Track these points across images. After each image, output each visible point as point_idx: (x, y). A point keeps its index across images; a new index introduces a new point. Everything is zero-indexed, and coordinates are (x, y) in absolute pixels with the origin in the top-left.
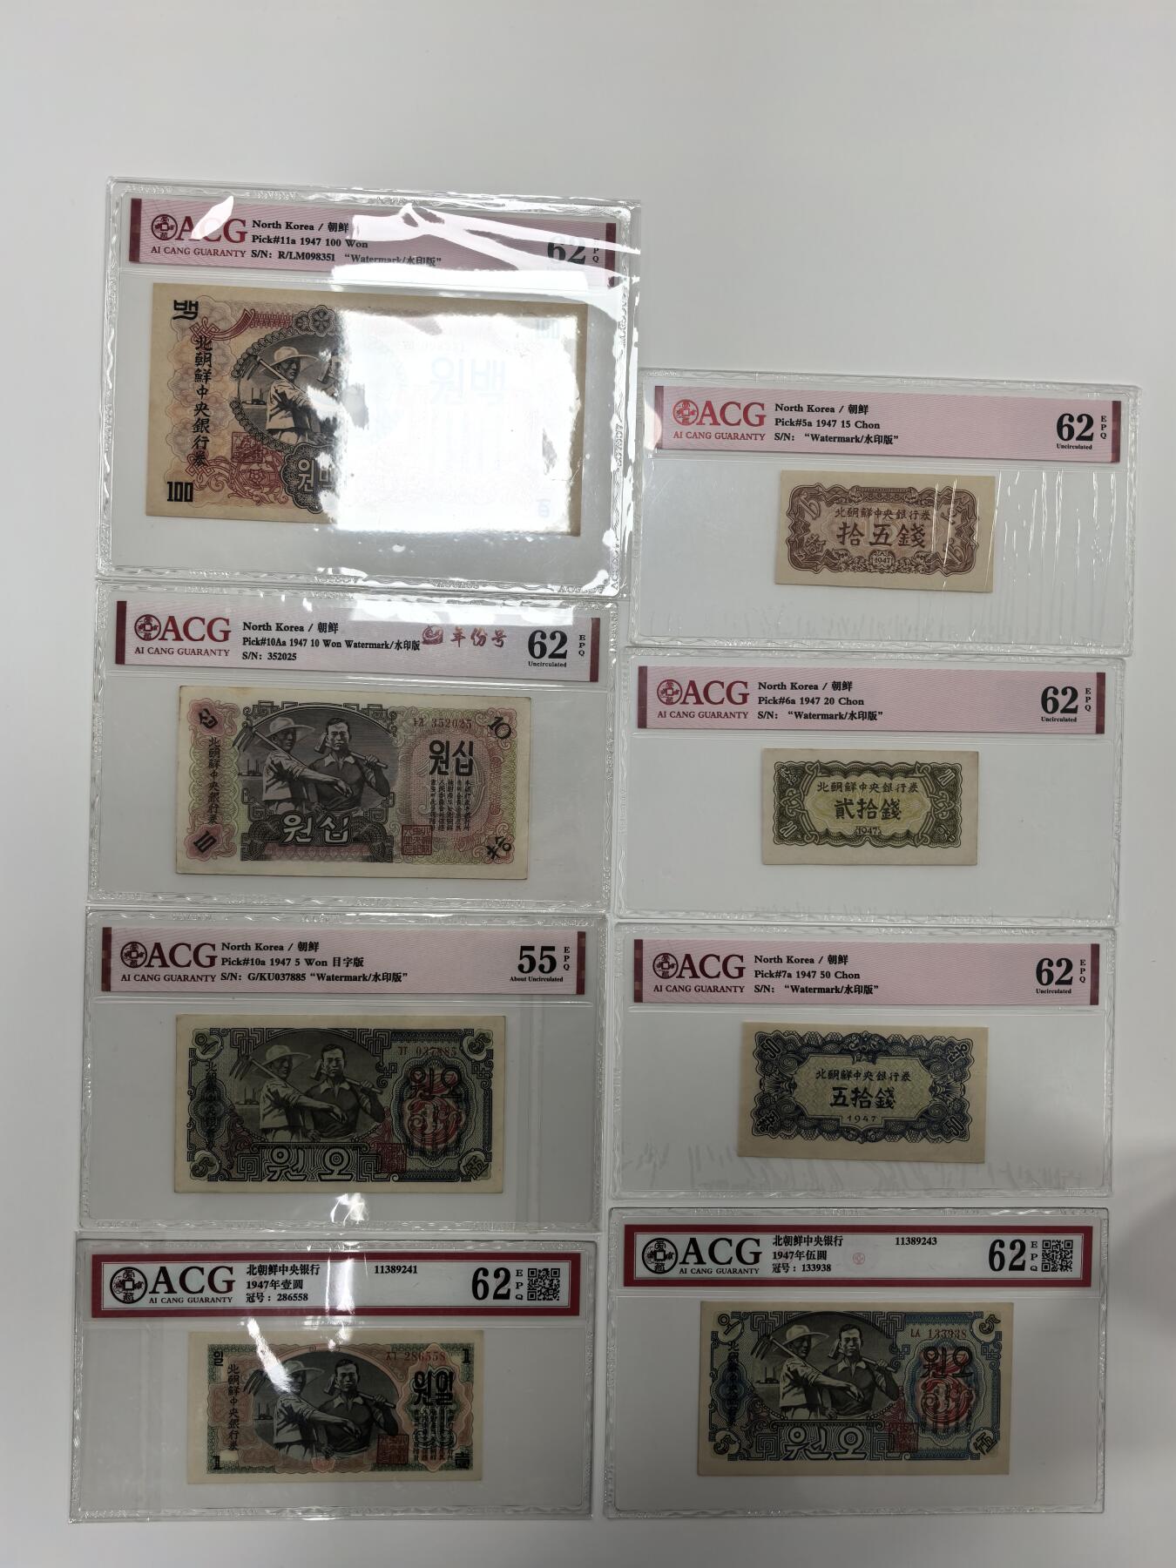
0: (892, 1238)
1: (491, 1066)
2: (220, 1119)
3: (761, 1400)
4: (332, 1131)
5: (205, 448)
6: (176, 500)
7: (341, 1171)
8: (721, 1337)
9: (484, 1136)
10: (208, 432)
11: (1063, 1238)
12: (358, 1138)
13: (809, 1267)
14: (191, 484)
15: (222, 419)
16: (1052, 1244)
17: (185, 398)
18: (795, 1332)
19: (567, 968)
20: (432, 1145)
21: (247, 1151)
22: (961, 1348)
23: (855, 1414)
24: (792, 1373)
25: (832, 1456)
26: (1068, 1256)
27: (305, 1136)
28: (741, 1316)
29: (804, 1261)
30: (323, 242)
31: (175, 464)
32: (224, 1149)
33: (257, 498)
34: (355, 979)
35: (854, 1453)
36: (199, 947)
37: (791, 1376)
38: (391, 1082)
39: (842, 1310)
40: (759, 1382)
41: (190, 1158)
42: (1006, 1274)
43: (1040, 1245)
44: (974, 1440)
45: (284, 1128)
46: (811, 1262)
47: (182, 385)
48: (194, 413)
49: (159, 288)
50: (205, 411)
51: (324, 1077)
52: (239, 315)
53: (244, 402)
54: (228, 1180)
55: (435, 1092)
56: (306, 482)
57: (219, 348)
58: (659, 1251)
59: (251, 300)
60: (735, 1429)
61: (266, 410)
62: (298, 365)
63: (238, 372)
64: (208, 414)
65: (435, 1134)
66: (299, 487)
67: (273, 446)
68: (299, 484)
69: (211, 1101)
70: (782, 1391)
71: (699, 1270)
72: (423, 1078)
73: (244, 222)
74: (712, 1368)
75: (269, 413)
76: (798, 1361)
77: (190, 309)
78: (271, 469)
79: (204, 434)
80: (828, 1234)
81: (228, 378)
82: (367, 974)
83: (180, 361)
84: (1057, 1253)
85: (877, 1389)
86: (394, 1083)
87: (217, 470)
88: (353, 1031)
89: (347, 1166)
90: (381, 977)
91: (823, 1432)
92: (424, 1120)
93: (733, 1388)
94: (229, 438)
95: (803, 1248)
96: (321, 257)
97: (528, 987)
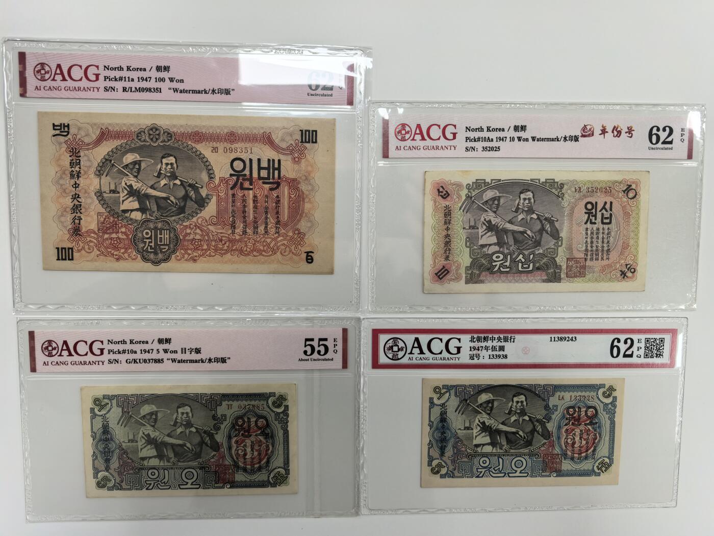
0: (547, 337)
1: (287, 415)
2: (113, 452)
3: (461, 441)
4: (185, 458)
5: (79, 224)
6: (62, 259)
7: (192, 482)
8: (436, 401)
9: (284, 459)
10: (81, 213)
11: (658, 336)
12: (203, 462)
13: (493, 357)
14: (72, 249)
15: (90, 204)
16: (651, 340)
17: (64, 191)
18: (484, 397)
19: (335, 352)
20: (251, 465)
21: (131, 472)
22: (591, 407)
23: (521, 448)
24: (481, 423)
25: (507, 475)
26: (661, 348)
27: (168, 461)
28: (448, 388)
29: (490, 352)
30: (153, 80)
31: (61, 236)
32: (116, 470)
33: (117, 257)
34: (196, 361)
35: (520, 473)
36: (93, 342)
37: (481, 425)
38: (223, 426)
39: (514, 383)
40: (460, 429)
41: (95, 476)
42: (621, 360)
43: (643, 341)
44: (597, 464)
45: (155, 457)
46: (495, 353)
47: (61, 182)
48: (71, 200)
49: (41, 115)
50: (78, 199)
51: (179, 424)
52: (98, 132)
53: (105, 192)
54: (121, 490)
55: (252, 433)
56: (149, 245)
57: (85, 155)
58: (395, 346)
59: (106, 121)
60: (444, 458)
61: (119, 197)
62: (140, 165)
63: (99, 171)
64: (80, 200)
65: (253, 459)
66: (145, 249)
67: (125, 221)
68: (144, 247)
69: (106, 441)
70: (475, 435)
71: (421, 358)
72: (244, 423)
73: (97, 67)
74: (430, 421)
75: (121, 199)
76: (485, 415)
77: (64, 129)
78: (125, 237)
79: (79, 214)
80: (505, 335)
81: (92, 176)
82: (204, 359)
83: (59, 165)
84: (654, 346)
85: (536, 433)
86: (225, 426)
87: (89, 239)
88: (197, 395)
89: (196, 480)
90: (213, 360)
91: (500, 460)
92: (245, 450)
93: (443, 433)
94: (96, 217)
95: (489, 344)
96: (152, 90)
97: (310, 365)
